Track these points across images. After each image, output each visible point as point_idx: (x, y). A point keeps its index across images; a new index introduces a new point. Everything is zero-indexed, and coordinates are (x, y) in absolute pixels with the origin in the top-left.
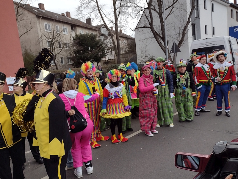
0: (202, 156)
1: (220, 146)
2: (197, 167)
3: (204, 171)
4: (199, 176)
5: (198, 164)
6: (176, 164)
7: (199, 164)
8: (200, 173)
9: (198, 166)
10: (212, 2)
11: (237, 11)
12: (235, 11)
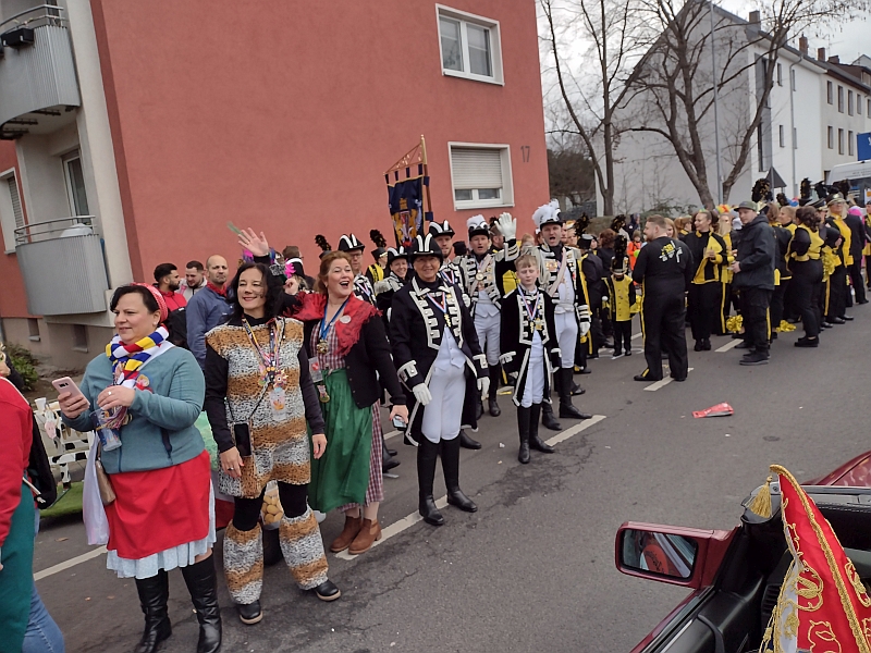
0: (705, 534)
2: (686, 573)
3: (711, 584)
4: (696, 600)
5: (691, 562)
6: (620, 562)
7: (695, 560)
8: (699, 590)
9: (692, 569)
10: (793, 68)
11: (841, 84)
12: (836, 84)
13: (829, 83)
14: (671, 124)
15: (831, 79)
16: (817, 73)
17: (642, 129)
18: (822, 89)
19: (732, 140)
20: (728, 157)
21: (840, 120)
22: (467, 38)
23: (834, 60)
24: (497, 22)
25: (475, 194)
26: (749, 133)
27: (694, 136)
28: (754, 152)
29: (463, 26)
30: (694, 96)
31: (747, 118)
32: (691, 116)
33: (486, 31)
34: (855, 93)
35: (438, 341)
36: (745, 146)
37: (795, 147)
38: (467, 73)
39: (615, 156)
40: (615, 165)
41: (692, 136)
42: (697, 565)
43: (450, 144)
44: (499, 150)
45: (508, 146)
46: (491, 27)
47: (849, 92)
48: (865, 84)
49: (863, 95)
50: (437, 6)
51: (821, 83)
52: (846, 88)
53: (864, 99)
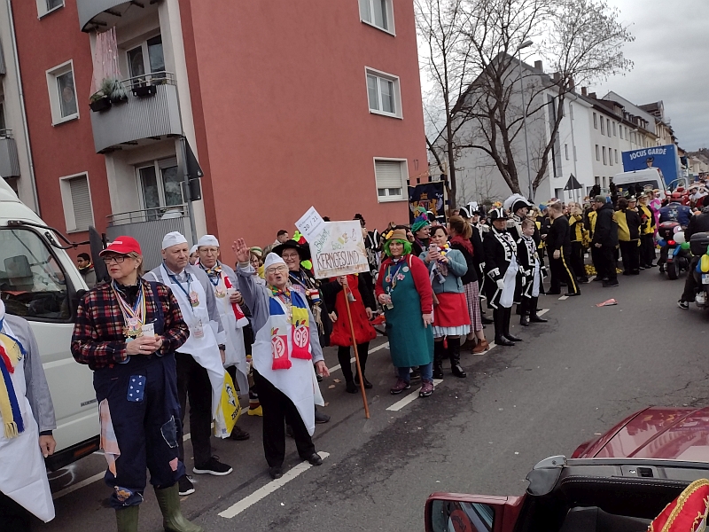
1: (546, 474)
5: (490, 525)
10: (571, 104)
11: (602, 115)
12: (599, 114)
13: (594, 114)
14: (492, 143)
15: (596, 111)
16: (587, 107)
17: (470, 146)
18: (589, 117)
19: (536, 155)
20: (533, 167)
21: (603, 141)
22: (381, 87)
23: (593, 96)
24: (398, 77)
25: (387, 191)
26: (546, 153)
27: (508, 151)
28: (550, 164)
29: (378, 79)
30: (507, 124)
31: (545, 140)
32: (505, 138)
33: (389, 83)
34: (611, 120)
35: (510, 258)
36: (545, 159)
37: (575, 160)
38: (381, 112)
39: (456, 165)
40: (456, 173)
41: (506, 152)
43: (375, 158)
44: (399, 162)
45: (406, 159)
46: (394, 80)
47: (607, 120)
49: (616, 122)
50: (366, 67)
51: (589, 113)
52: (605, 117)
53: (617, 125)
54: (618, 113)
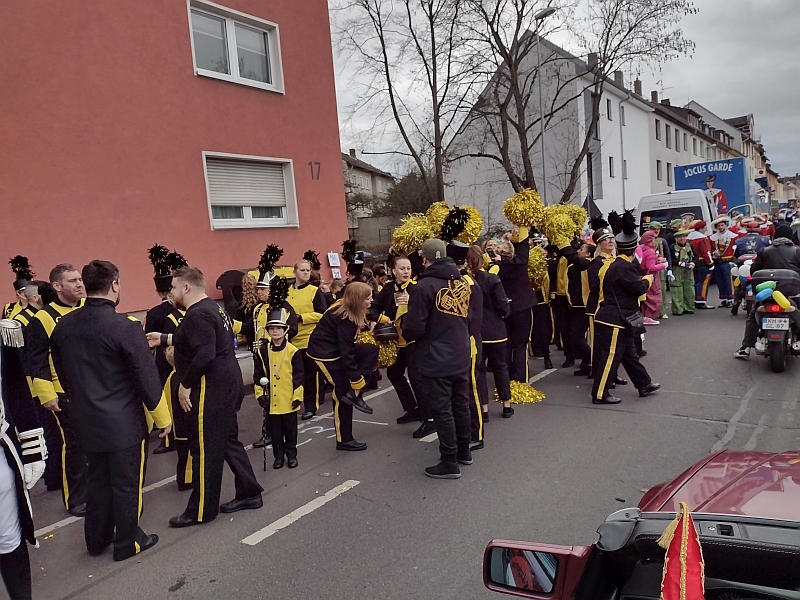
0: (564, 550)
1: (618, 527)
2: (548, 586)
5: (553, 576)
6: (488, 579)
7: (556, 574)
9: (554, 582)
10: (622, 104)
11: (669, 123)
12: (663, 122)
13: (657, 121)
14: (504, 150)
15: (659, 118)
16: (647, 112)
17: (480, 155)
18: (650, 126)
19: (562, 168)
20: (558, 185)
21: (668, 155)
22: (236, 40)
23: (666, 103)
24: (277, 25)
25: (247, 212)
26: (578, 161)
27: (527, 163)
28: (584, 179)
29: (230, 25)
30: (526, 126)
31: (575, 147)
32: (524, 144)
33: (265, 34)
34: (682, 132)
36: (574, 175)
37: (625, 178)
38: (235, 78)
41: (525, 164)
42: (558, 578)
43: (205, 153)
44: (281, 165)
45: (291, 161)
46: (270, 30)
47: (676, 130)
48: (691, 125)
49: (689, 134)
51: (650, 120)
52: (673, 127)
53: (690, 138)
54: (693, 123)
